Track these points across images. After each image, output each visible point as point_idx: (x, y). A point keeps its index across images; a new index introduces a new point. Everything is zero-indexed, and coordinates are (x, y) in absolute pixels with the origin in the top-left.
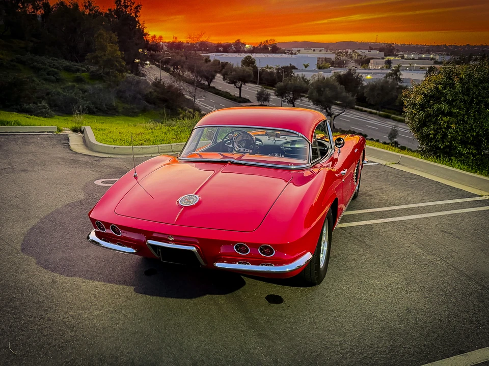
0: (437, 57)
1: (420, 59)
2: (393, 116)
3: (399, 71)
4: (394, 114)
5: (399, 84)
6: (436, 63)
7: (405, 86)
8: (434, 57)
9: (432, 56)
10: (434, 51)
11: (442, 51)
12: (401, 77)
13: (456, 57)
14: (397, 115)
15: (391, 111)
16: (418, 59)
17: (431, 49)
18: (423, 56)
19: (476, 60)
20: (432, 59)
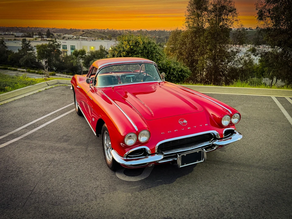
0: (15, 34)
1: (5, 35)
2: (9, 68)
3: (4, 42)
4: (9, 67)
5: (6, 49)
6: (16, 37)
7: (10, 50)
8: (13, 33)
9: (11, 33)
10: (11, 30)
11: (16, 30)
12: (6, 45)
13: (25, 34)
14: (11, 67)
15: (7, 65)
16: (4, 35)
17: (9, 29)
18: (7, 33)
19: (36, 35)
20: (12, 35)
